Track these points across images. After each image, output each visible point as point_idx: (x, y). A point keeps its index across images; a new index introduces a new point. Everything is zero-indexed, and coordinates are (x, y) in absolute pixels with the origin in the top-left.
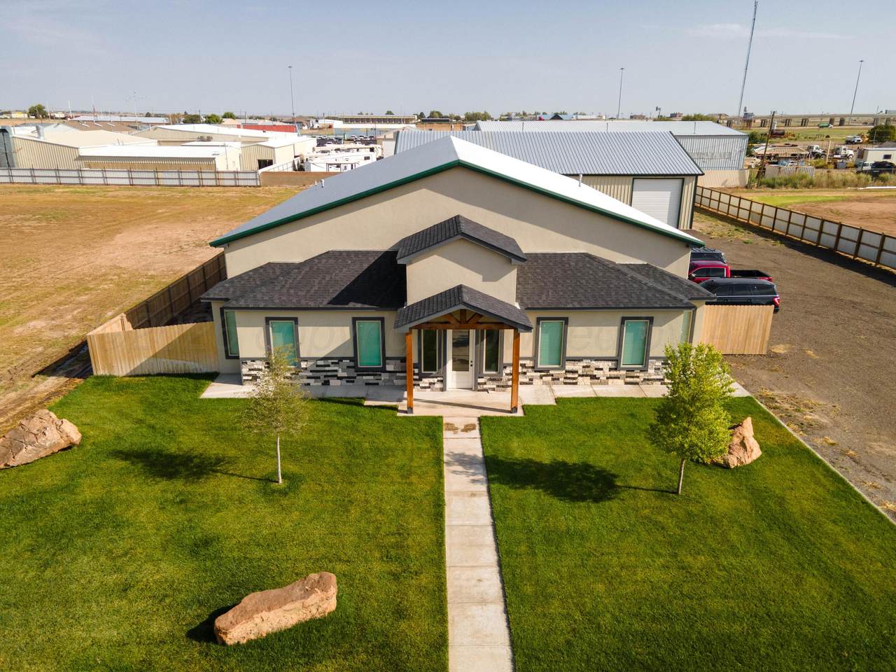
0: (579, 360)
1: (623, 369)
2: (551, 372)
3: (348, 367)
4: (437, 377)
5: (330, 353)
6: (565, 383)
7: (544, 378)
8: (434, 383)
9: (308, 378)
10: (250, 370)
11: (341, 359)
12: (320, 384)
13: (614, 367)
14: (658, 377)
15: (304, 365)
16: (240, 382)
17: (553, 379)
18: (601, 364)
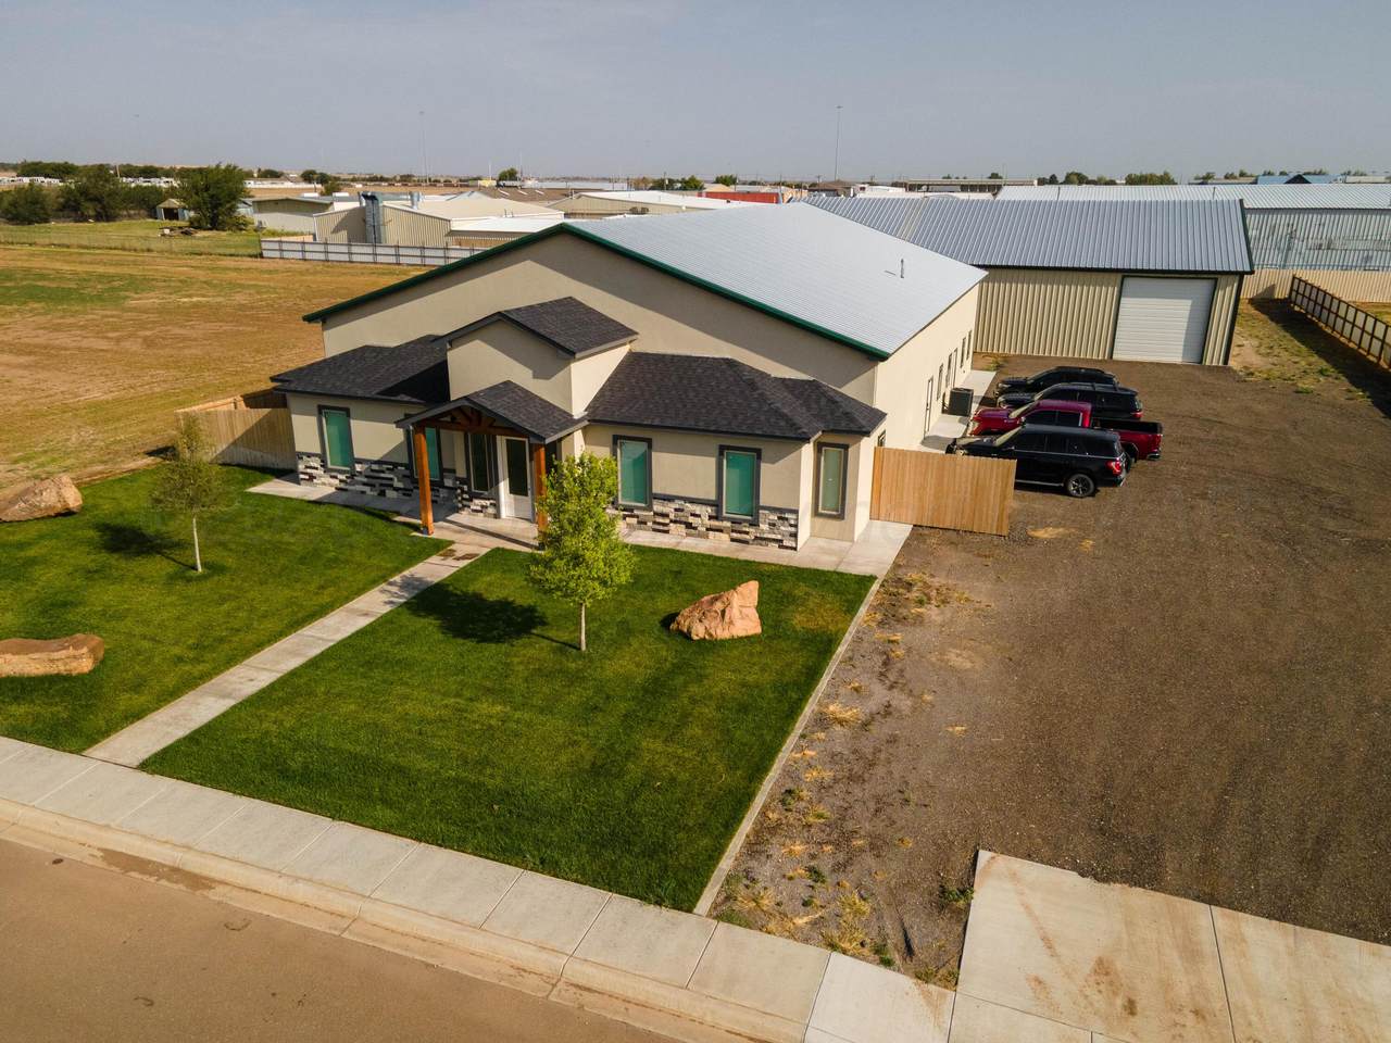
0: (669, 499)
1: (728, 519)
2: (636, 512)
3: (404, 476)
4: (489, 499)
5: (386, 455)
6: (654, 530)
7: (627, 519)
8: (486, 507)
9: (365, 484)
10: (307, 467)
11: (396, 465)
12: (376, 494)
13: (714, 514)
14: (773, 536)
15: (358, 467)
16: (297, 481)
17: (639, 523)
18: (697, 509)
